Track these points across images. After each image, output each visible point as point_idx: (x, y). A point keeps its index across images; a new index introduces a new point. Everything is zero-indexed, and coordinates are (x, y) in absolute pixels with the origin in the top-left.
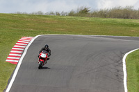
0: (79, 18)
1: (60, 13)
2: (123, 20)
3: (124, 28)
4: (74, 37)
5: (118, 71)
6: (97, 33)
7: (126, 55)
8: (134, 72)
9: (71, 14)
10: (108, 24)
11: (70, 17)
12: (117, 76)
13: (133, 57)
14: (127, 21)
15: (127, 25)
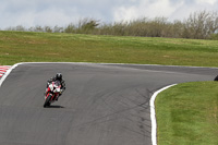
0: (82, 37)
1: (52, 28)
2: (150, 38)
3: (151, 51)
4: (74, 66)
5: (143, 119)
6: (110, 60)
7: (156, 94)
8: (168, 120)
9: (70, 30)
10: (127, 45)
11: (67, 35)
12: (141, 127)
13: (167, 98)
14: (157, 41)
15: (157, 47)
